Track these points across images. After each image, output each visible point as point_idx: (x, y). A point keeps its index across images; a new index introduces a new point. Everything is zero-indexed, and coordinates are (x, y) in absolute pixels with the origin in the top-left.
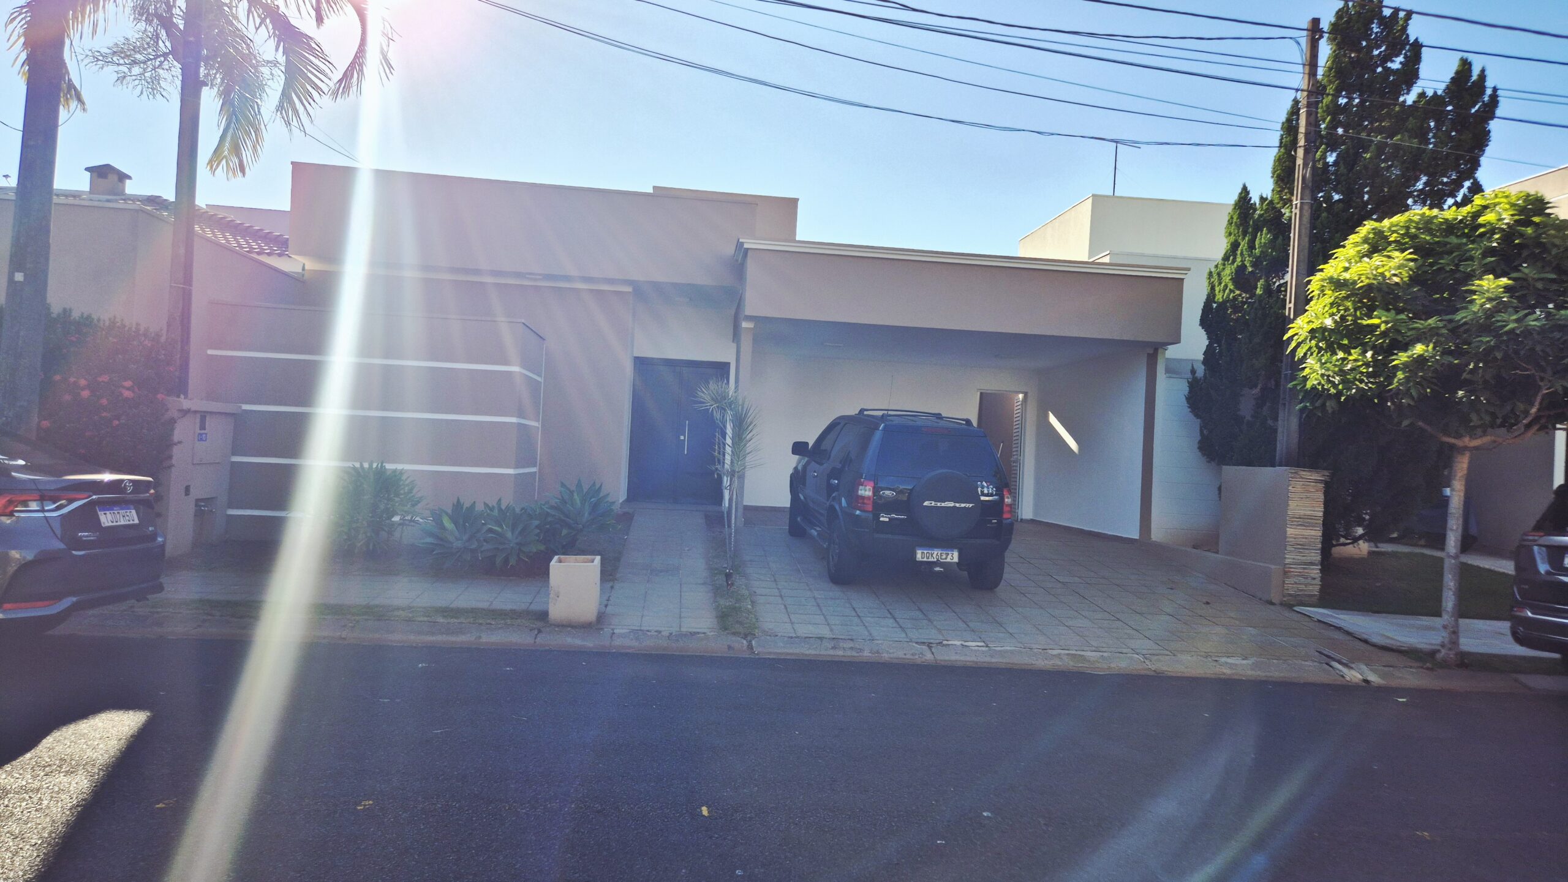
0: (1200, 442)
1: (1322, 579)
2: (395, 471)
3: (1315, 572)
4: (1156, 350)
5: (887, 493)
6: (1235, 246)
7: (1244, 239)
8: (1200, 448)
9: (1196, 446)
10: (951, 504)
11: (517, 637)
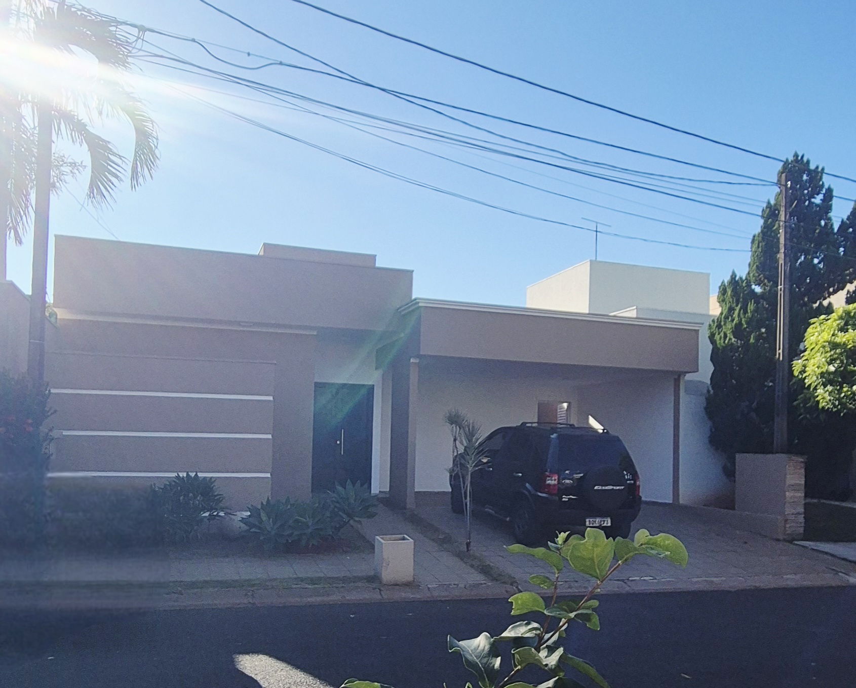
0: (710, 437)
1: (805, 523)
2: (205, 478)
3: (801, 519)
4: (679, 376)
5: (568, 481)
6: (731, 310)
7: (737, 306)
8: (710, 442)
9: (707, 441)
10: (610, 487)
11: (367, 595)
